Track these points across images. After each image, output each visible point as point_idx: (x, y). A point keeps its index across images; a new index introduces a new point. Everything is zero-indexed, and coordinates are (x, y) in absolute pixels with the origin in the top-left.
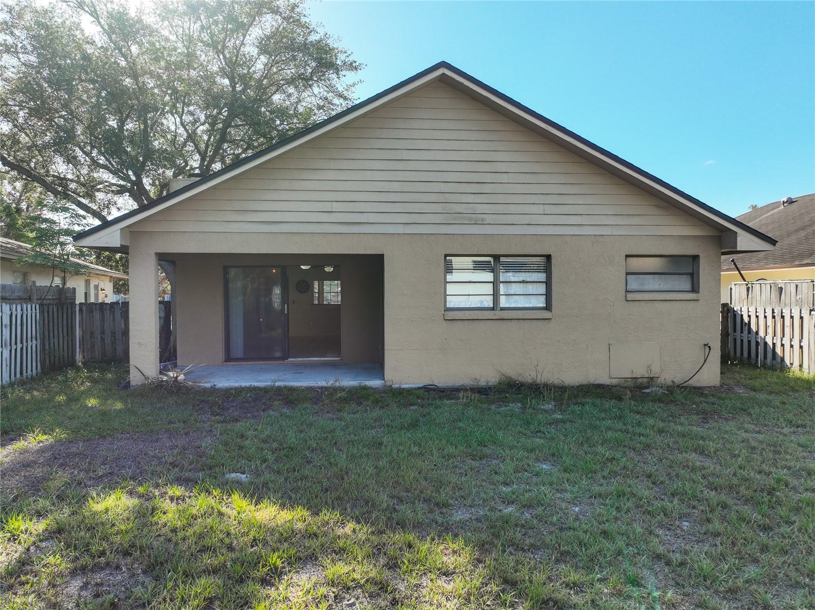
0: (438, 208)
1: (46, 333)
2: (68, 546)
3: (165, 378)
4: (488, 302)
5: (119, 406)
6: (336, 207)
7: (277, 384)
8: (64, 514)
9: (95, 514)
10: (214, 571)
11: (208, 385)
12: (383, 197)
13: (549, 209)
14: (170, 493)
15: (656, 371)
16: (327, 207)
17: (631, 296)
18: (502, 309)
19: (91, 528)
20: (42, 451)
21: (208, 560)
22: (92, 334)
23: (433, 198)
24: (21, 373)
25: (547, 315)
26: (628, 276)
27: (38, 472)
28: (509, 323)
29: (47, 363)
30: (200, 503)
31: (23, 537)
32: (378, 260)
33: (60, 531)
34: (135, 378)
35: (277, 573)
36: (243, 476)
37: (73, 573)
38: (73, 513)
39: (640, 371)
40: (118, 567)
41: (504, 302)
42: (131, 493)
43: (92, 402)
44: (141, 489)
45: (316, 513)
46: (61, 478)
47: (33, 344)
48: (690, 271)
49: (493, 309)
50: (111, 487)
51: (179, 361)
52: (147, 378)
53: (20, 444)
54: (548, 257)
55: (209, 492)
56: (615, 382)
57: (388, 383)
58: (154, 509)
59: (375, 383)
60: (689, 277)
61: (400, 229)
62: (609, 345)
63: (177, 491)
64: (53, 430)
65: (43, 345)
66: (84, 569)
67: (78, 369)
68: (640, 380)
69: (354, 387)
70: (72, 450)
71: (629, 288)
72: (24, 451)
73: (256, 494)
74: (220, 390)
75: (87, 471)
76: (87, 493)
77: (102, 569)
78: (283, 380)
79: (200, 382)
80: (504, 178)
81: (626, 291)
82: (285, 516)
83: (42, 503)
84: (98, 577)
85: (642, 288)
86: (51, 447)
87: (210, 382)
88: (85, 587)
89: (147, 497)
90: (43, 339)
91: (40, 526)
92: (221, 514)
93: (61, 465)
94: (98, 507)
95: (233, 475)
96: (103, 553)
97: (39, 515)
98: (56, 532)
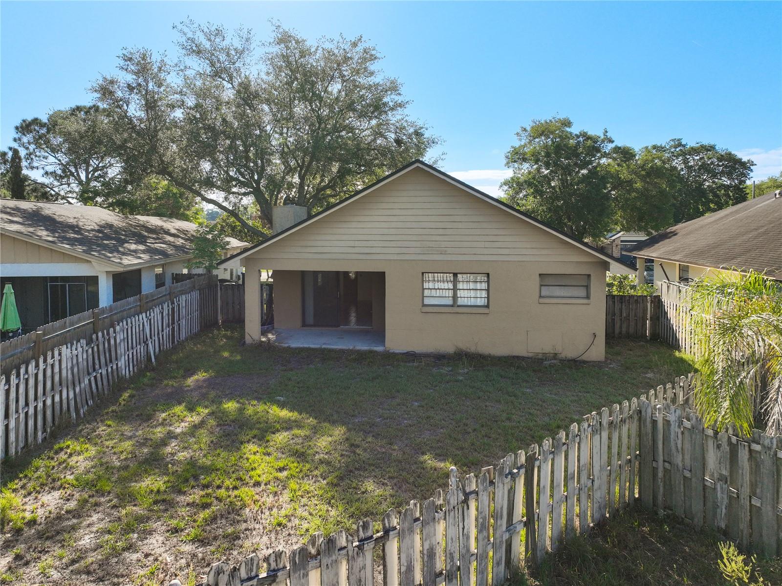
0: (418, 244)
1: (202, 305)
2: (216, 417)
3: (264, 339)
4: (450, 302)
5: (239, 357)
6: (357, 244)
7: (324, 346)
8: (214, 408)
9: (225, 408)
10: (259, 429)
11: (286, 345)
12: (385, 238)
13: (487, 245)
14: (252, 403)
15: (559, 349)
16: (352, 244)
17: (542, 300)
18: (459, 306)
19: (223, 413)
20: (204, 381)
21: (258, 426)
22: (227, 304)
23: (415, 238)
24: (191, 332)
25: (486, 311)
26: (542, 287)
27: (204, 391)
28: (462, 315)
29: (203, 324)
30: (261, 408)
31: (202, 414)
32: (382, 275)
33: (213, 413)
34: (248, 340)
35: (278, 431)
36: (282, 398)
37: (217, 426)
38: (217, 408)
39: (548, 349)
40: (231, 426)
41: (460, 302)
42: (238, 402)
43: (226, 354)
44: (241, 401)
45: (300, 415)
46: (212, 394)
47: (196, 314)
48: (586, 284)
49: (452, 306)
50: (230, 399)
51: (276, 325)
52: (254, 340)
53: (196, 377)
54: (488, 274)
55: (265, 403)
56: (530, 355)
57: (387, 349)
58: (244, 409)
59: (380, 349)
60: (585, 288)
61: (396, 257)
62: (527, 331)
63: (255, 402)
64: (208, 371)
65: (201, 313)
66: (221, 425)
67: (219, 329)
68: (548, 355)
69: (366, 350)
70: (217, 381)
71: (543, 294)
72: (197, 381)
73: (282, 406)
74: (292, 348)
75: (222, 392)
76: (222, 401)
77: (226, 425)
78: (328, 344)
79: (282, 343)
80: (460, 225)
81: (540, 297)
82: (290, 414)
83: (206, 403)
84: (225, 427)
85: (551, 294)
86: (208, 379)
87: (287, 343)
88: (221, 429)
89: (243, 404)
90: (201, 310)
91: (207, 411)
92: (268, 412)
93: (213, 388)
94: (226, 406)
95: (278, 398)
96: (226, 421)
97: (206, 407)
98: (212, 414)
